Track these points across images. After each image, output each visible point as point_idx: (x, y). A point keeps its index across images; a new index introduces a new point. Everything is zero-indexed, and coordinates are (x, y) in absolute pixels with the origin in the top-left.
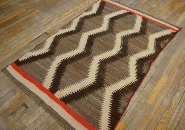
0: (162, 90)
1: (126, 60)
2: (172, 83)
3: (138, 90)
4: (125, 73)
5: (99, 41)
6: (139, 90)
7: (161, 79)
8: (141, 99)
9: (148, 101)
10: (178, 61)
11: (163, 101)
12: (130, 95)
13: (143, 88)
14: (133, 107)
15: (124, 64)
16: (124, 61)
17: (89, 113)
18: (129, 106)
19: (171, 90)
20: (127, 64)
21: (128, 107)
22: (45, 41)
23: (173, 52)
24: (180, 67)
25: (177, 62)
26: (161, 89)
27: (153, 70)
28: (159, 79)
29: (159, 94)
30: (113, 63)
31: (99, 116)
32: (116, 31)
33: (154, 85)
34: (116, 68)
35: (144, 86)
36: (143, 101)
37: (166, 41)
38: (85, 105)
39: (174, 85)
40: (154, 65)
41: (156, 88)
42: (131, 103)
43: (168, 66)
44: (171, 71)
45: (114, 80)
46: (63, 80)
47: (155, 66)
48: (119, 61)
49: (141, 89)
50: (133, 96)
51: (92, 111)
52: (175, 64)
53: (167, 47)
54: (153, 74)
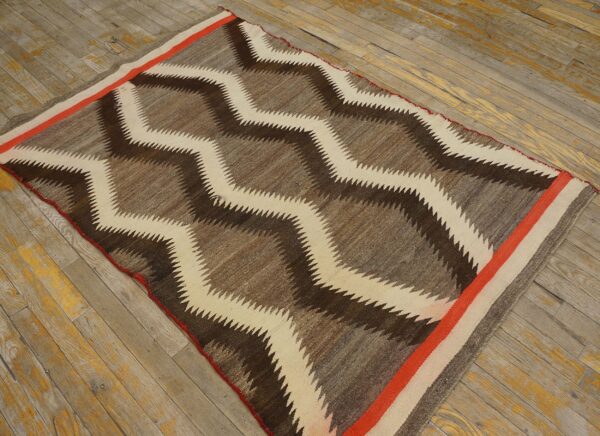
0: (39, 286)
1: (179, 214)
2: (47, 326)
3: (70, 228)
4: (132, 203)
5: (276, 155)
6: (68, 231)
7: (77, 296)
8: (43, 230)
9: (29, 245)
10: (122, 389)
11: (8, 278)
12: (65, 206)
13: (70, 240)
14: (33, 210)
15: (164, 206)
16: (175, 207)
17: (61, 133)
18: (40, 201)
19: (25, 313)
20: (165, 214)
21: (37, 200)
22: (300, 51)
23: (175, 388)
24: (93, 383)
25: (118, 383)
26: (42, 285)
27: (118, 282)
28: (76, 290)
29: (34, 275)
30: (175, 180)
31: (47, 147)
32: (327, 203)
33: (65, 271)
34: (156, 184)
35: (75, 246)
36: (35, 233)
37: (245, 383)
38: (81, 126)
39: (36, 327)
40: (133, 293)
41: (54, 273)
42: (45, 206)
43: (111, 338)
44: (90, 341)
45: (123, 178)
46: (159, 91)
47: (131, 295)
48: (180, 194)
49: (68, 236)
50: (60, 212)
51: (61, 137)
52: (114, 368)
53: (210, 371)
54: (103, 278)
